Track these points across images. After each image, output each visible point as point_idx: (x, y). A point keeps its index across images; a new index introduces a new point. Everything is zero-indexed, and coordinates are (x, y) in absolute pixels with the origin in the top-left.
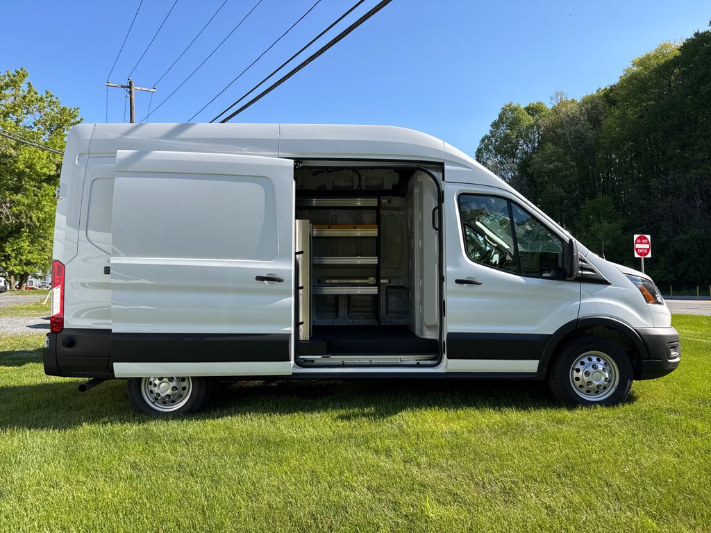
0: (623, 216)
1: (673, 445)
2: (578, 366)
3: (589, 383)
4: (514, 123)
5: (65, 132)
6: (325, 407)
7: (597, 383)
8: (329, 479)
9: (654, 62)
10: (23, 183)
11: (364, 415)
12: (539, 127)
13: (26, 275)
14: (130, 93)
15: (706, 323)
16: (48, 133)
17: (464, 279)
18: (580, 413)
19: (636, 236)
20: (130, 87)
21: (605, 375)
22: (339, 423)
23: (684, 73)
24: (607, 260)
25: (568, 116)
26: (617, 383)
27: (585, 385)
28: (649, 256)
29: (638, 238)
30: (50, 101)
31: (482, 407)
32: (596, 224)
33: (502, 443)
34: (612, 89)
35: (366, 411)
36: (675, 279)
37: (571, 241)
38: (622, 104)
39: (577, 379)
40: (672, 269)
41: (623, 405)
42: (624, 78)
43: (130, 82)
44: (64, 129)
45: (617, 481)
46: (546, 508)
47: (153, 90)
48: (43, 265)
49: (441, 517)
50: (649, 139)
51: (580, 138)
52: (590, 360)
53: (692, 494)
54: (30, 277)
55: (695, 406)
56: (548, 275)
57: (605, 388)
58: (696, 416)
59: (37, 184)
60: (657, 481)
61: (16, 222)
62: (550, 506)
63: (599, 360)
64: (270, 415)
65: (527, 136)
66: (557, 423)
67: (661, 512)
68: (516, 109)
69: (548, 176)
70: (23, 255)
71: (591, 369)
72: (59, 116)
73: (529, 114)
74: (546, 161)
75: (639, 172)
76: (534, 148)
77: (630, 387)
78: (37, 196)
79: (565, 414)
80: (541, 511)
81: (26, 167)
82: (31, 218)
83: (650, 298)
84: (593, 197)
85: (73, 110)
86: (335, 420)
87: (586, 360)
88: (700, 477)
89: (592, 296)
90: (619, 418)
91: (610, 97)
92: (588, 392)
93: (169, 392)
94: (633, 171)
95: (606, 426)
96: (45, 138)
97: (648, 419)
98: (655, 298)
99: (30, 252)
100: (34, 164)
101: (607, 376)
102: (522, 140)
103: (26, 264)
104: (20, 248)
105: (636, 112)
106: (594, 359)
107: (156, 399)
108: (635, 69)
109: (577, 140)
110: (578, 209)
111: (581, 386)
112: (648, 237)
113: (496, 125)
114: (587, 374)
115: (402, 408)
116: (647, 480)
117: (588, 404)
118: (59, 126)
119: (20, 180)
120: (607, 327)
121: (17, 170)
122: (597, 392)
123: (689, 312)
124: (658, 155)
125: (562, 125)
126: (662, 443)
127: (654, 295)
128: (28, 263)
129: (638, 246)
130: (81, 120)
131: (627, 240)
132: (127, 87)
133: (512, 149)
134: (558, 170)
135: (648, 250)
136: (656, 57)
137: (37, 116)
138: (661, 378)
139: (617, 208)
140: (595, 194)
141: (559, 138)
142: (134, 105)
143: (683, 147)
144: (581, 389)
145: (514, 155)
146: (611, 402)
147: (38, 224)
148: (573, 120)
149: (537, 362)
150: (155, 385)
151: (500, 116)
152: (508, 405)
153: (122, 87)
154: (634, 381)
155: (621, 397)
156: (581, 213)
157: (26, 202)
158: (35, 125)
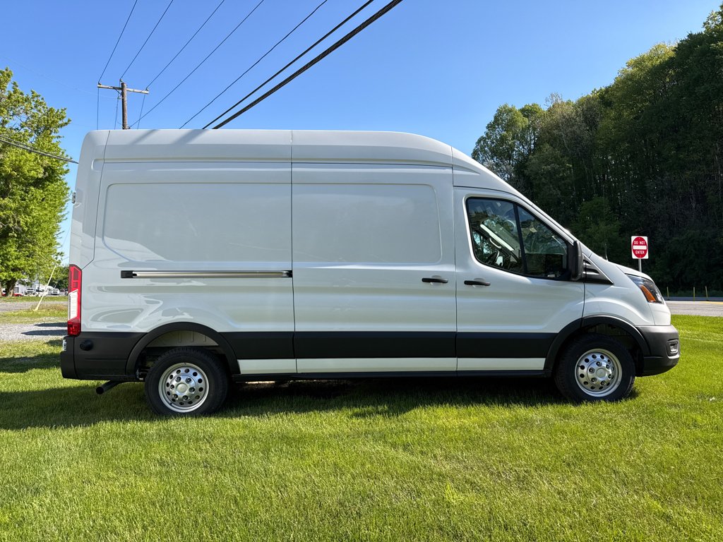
0: (619, 218)
1: (674, 436)
2: (583, 363)
3: (594, 379)
4: (510, 125)
5: (53, 134)
6: (339, 406)
7: (601, 379)
8: (352, 470)
9: (649, 64)
10: (10, 187)
11: (378, 413)
12: (534, 129)
13: (14, 281)
14: (123, 94)
15: (703, 323)
16: (35, 135)
17: (473, 280)
18: (585, 408)
19: (633, 238)
20: (122, 88)
21: (608, 372)
22: (354, 420)
23: (678, 75)
24: (609, 261)
25: (564, 117)
26: (619, 380)
27: (589, 381)
28: (646, 257)
29: (635, 240)
30: (37, 102)
31: (492, 404)
32: (593, 226)
33: (513, 436)
34: (607, 90)
35: (380, 408)
36: (672, 280)
37: (575, 243)
38: (618, 105)
39: (582, 376)
40: (668, 270)
41: (626, 401)
42: (619, 79)
43: (123, 84)
44: (51, 131)
45: (623, 468)
46: (559, 493)
47: (146, 92)
48: (30, 270)
49: (462, 503)
50: (645, 141)
51: (577, 140)
52: (594, 357)
53: (693, 479)
54: (17, 283)
55: (693, 401)
56: (553, 276)
57: (608, 384)
58: (696, 410)
59: (24, 188)
60: (661, 468)
61: (3, 226)
62: (562, 492)
63: (602, 357)
64: (286, 414)
65: (523, 137)
66: (564, 417)
67: (665, 495)
68: (510, 111)
69: (545, 178)
70: (10, 261)
71: (595, 366)
72: (46, 117)
73: (525, 116)
74: (544, 163)
75: (635, 174)
76: (530, 150)
77: (632, 384)
78: (25, 200)
79: (571, 409)
80: (554, 496)
81: (13, 170)
82: (19, 222)
83: (651, 297)
84: (589, 198)
85: (60, 111)
86: (351, 417)
87: (590, 358)
88: (701, 464)
89: (594, 296)
90: (622, 412)
91: (605, 99)
92: (592, 388)
93: (186, 393)
94: (629, 172)
95: (611, 420)
96: (32, 140)
97: (651, 413)
98: (655, 296)
99: (17, 258)
100: (21, 167)
101: (611, 373)
102: (518, 142)
103: (13, 270)
104: (7, 254)
105: (632, 113)
106: (598, 356)
107: (174, 400)
108: (630, 70)
109: (573, 141)
110: (575, 210)
111: (586, 383)
112: (646, 238)
113: (491, 127)
114: (591, 370)
115: (415, 406)
116: (651, 467)
117: (592, 400)
118: (47, 128)
119: (7, 184)
120: (610, 325)
121: (3, 174)
122: (601, 388)
123: (686, 313)
124: (654, 156)
125: (557, 127)
126: (664, 434)
127: (654, 294)
128: (15, 269)
129: (635, 247)
130: (69, 121)
131: (623, 241)
132: (119, 89)
133: (508, 151)
134: (556, 172)
135: (645, 251)
136: (650, 58)
137: (24, 118)
138: (661, 374)
139: (613, 209)
140: (592, 196)
141: (555, 139)
142: (126, 107)
143: (678, 148)
144: (586, 386)
145: (510, 157)
146: (615, 398)
147: (26, 229)
148: (568, 121)
149: (544, 359)
150: (173, 386)
151: (495, 117)
152: (517, 402)
153: (114, 88)
154: (636, 378)
155: (624, 392)
156: (578, 215)
157: (13, 205)
158: (22, 127)
